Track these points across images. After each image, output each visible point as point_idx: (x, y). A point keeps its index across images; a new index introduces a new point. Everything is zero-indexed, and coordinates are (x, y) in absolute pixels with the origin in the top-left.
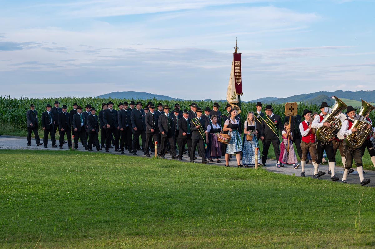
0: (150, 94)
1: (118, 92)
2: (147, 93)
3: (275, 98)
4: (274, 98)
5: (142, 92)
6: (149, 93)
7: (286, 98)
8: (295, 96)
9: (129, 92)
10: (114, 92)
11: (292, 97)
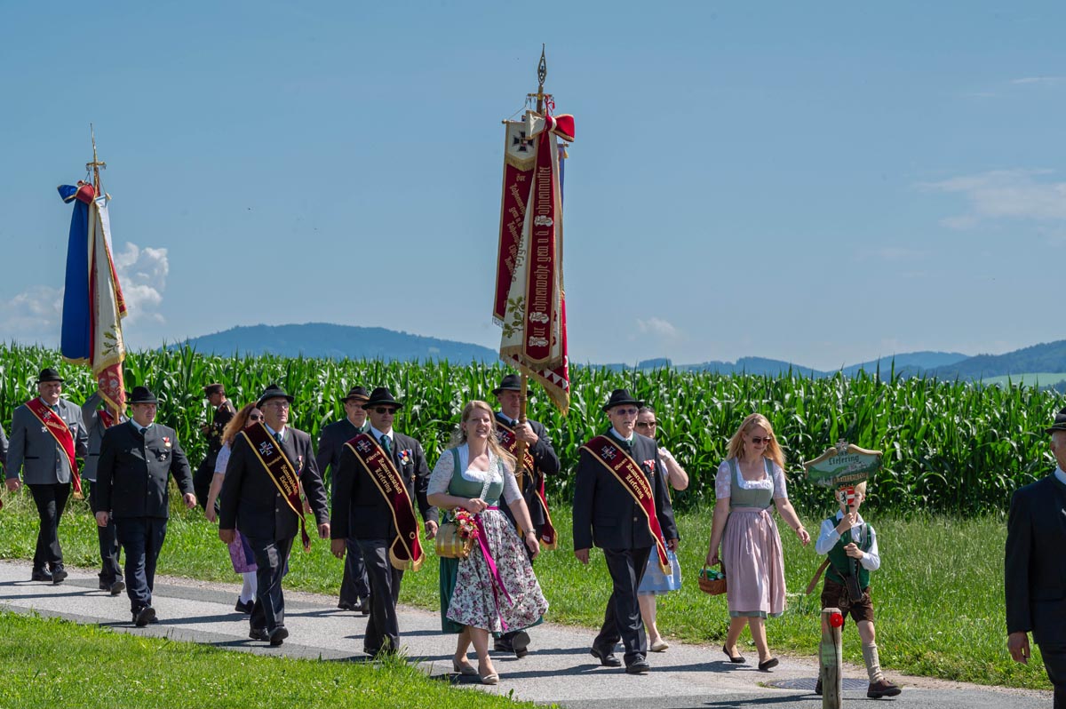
1: (261, 328)
2: (392, 329)
3: (955, 355)
4: (947, 354)
6: (400, 332)
7: (1001, 357)
8: (1042, 345)
9: (310, 326)
10: (244, 328)
11: (1025, 350)
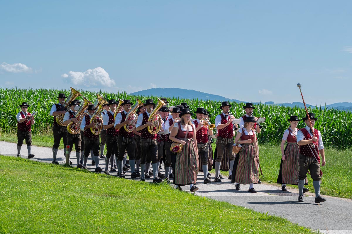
0: (199, 92)
5: (189, 89)
